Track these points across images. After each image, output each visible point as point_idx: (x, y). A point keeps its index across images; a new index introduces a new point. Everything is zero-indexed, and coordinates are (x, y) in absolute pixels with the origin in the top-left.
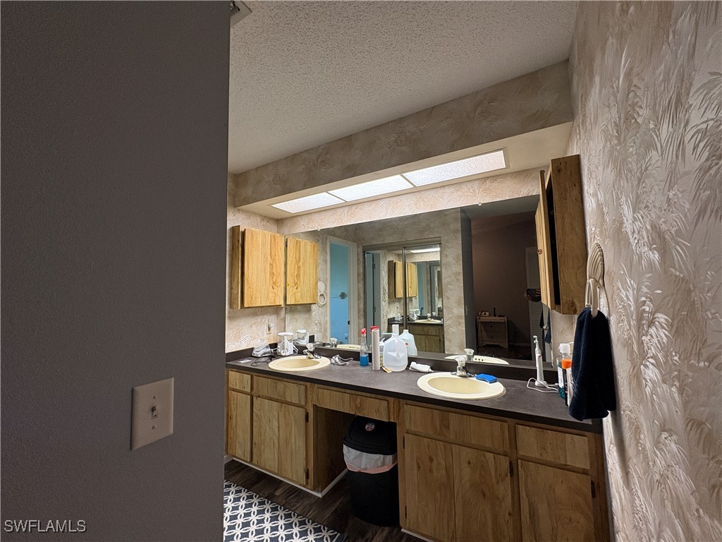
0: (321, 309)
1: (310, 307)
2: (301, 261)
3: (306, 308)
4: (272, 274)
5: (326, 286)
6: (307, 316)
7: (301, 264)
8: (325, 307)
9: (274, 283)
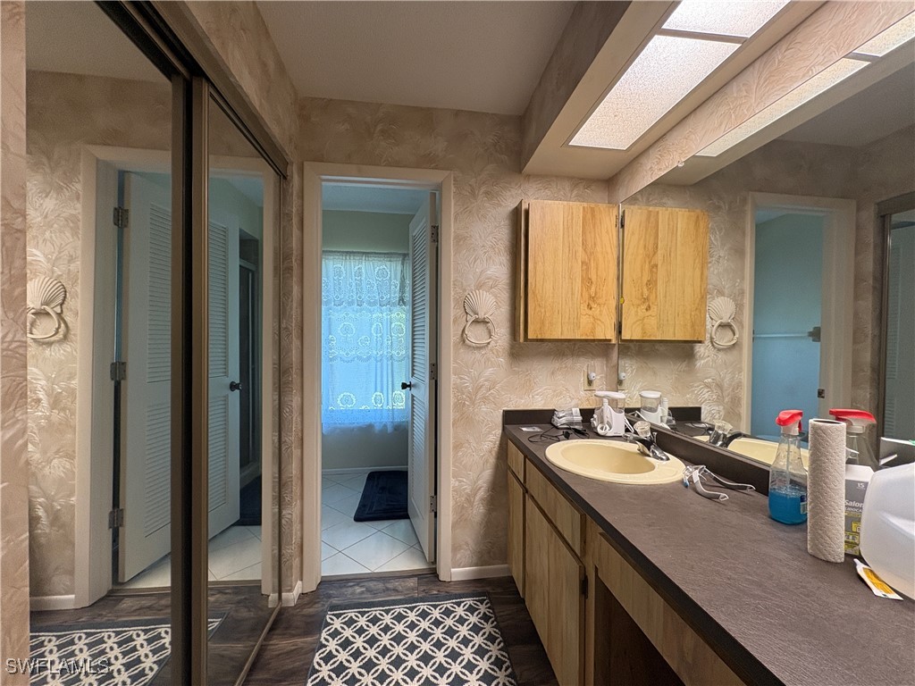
0: (721, 355)
1: (692, 349)
2: (660, 252)
3: (683, 350)
4: (587, 281)
5: (739, 307)
6: (683, 366)
7: (659, 258)
8: (735, 352)
9: (593, 298)
